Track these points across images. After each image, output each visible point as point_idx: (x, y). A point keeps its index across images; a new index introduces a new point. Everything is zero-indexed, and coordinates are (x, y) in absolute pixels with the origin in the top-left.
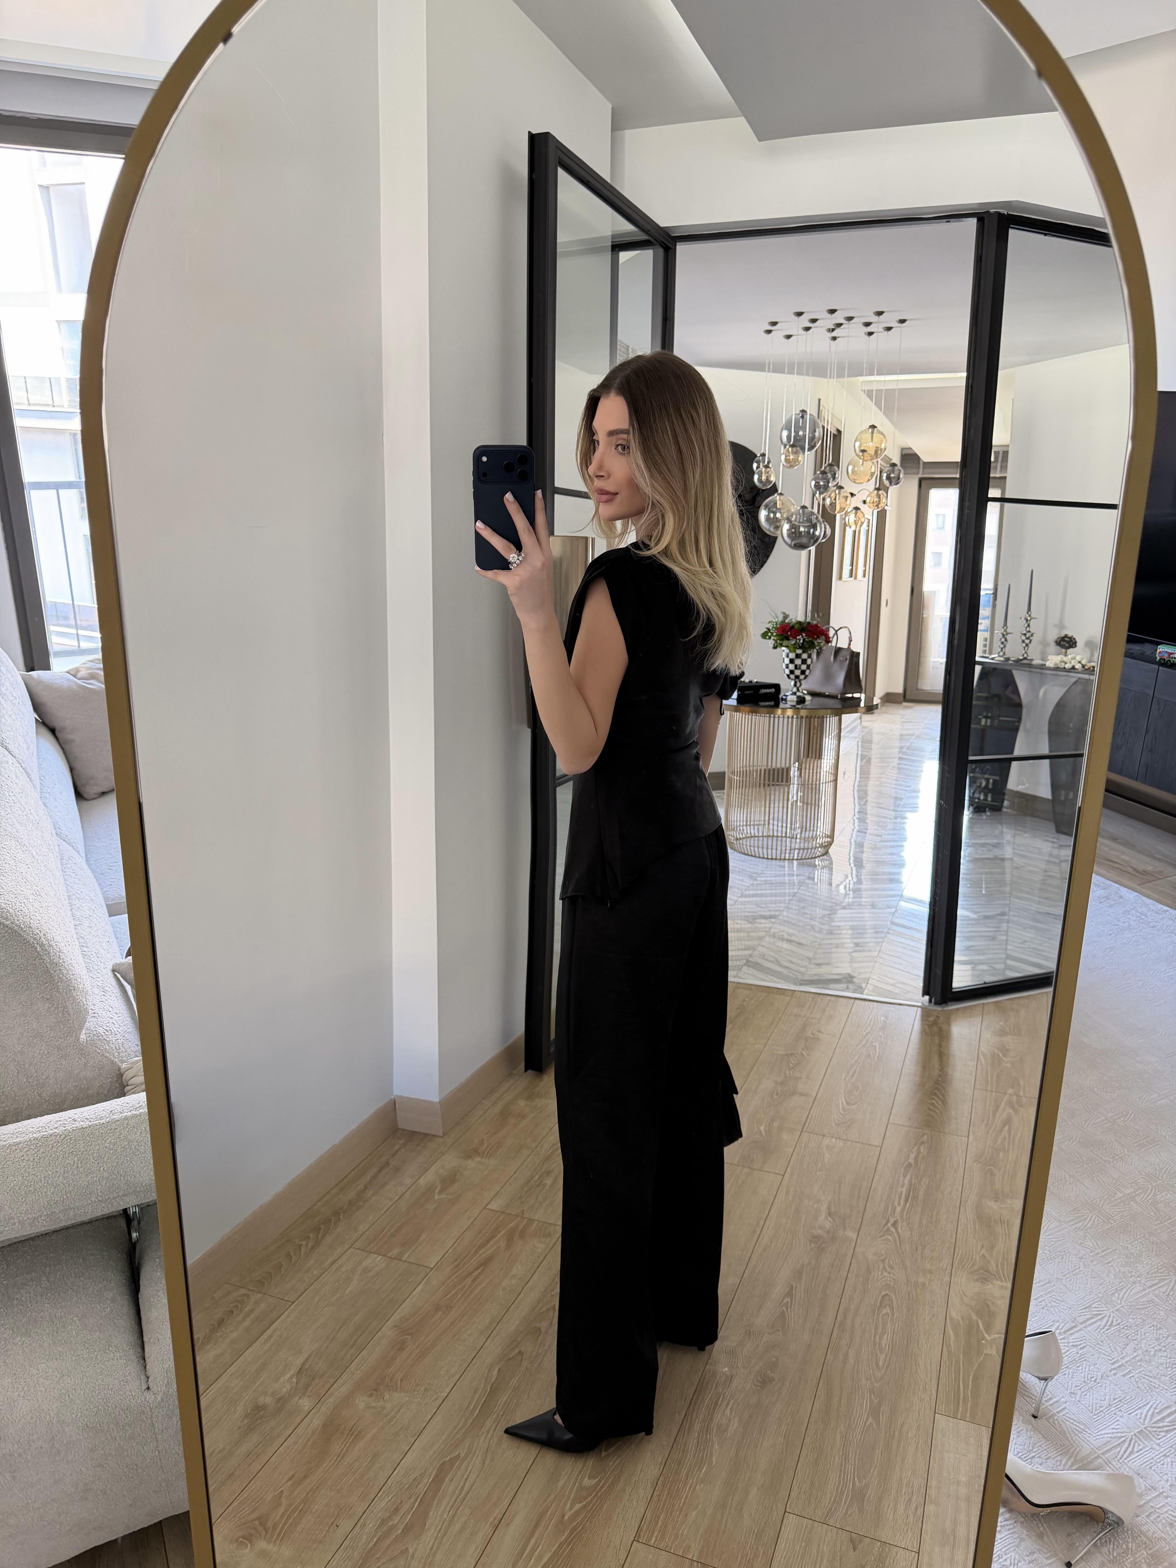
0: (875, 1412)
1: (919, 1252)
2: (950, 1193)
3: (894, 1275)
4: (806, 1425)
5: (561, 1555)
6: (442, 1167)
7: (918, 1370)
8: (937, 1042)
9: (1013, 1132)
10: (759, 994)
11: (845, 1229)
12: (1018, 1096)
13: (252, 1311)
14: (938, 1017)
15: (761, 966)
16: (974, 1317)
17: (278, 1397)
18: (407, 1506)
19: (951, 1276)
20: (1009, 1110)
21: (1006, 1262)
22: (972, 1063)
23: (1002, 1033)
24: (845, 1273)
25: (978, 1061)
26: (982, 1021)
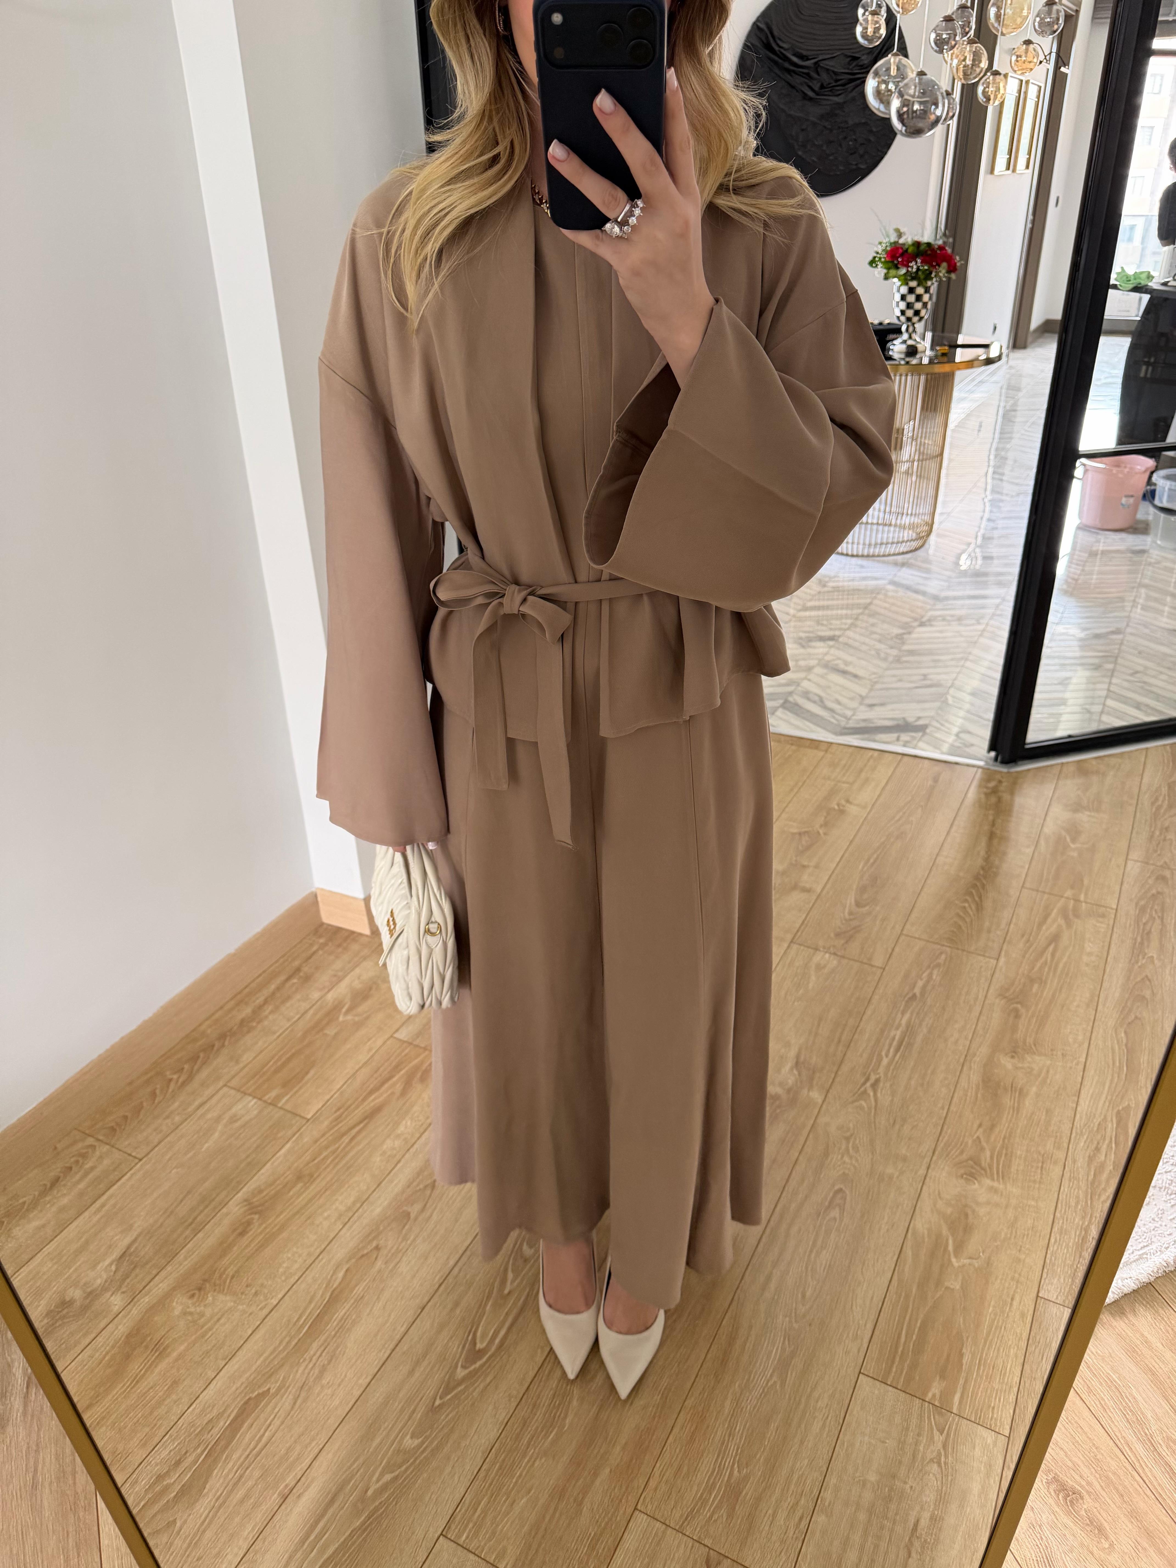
0: (784, 1365)
1: (897, 1128)
2: (956, 1042)
3: (857, 1160)
5: (350, 1548)
6: (359, 978)
7: (854, 1307)
8: (991, 818)
9: (1058, 954)
10: (788, 746)
11: (811, 1088)
12: (1077, 901)
13: (92, 1168)
14: (1000, 782)
15: (800, 707)
16: (945, 1231)
17: (89, 1290)
18: (190, 1459)
19: (928, 1168)
20: (1061, 921)
21: (1004, 1152)
22: (1029, 851)
23: (1077, 807)
24: (797, 1154)
25: (1036, 846)
26: (1055, 789)
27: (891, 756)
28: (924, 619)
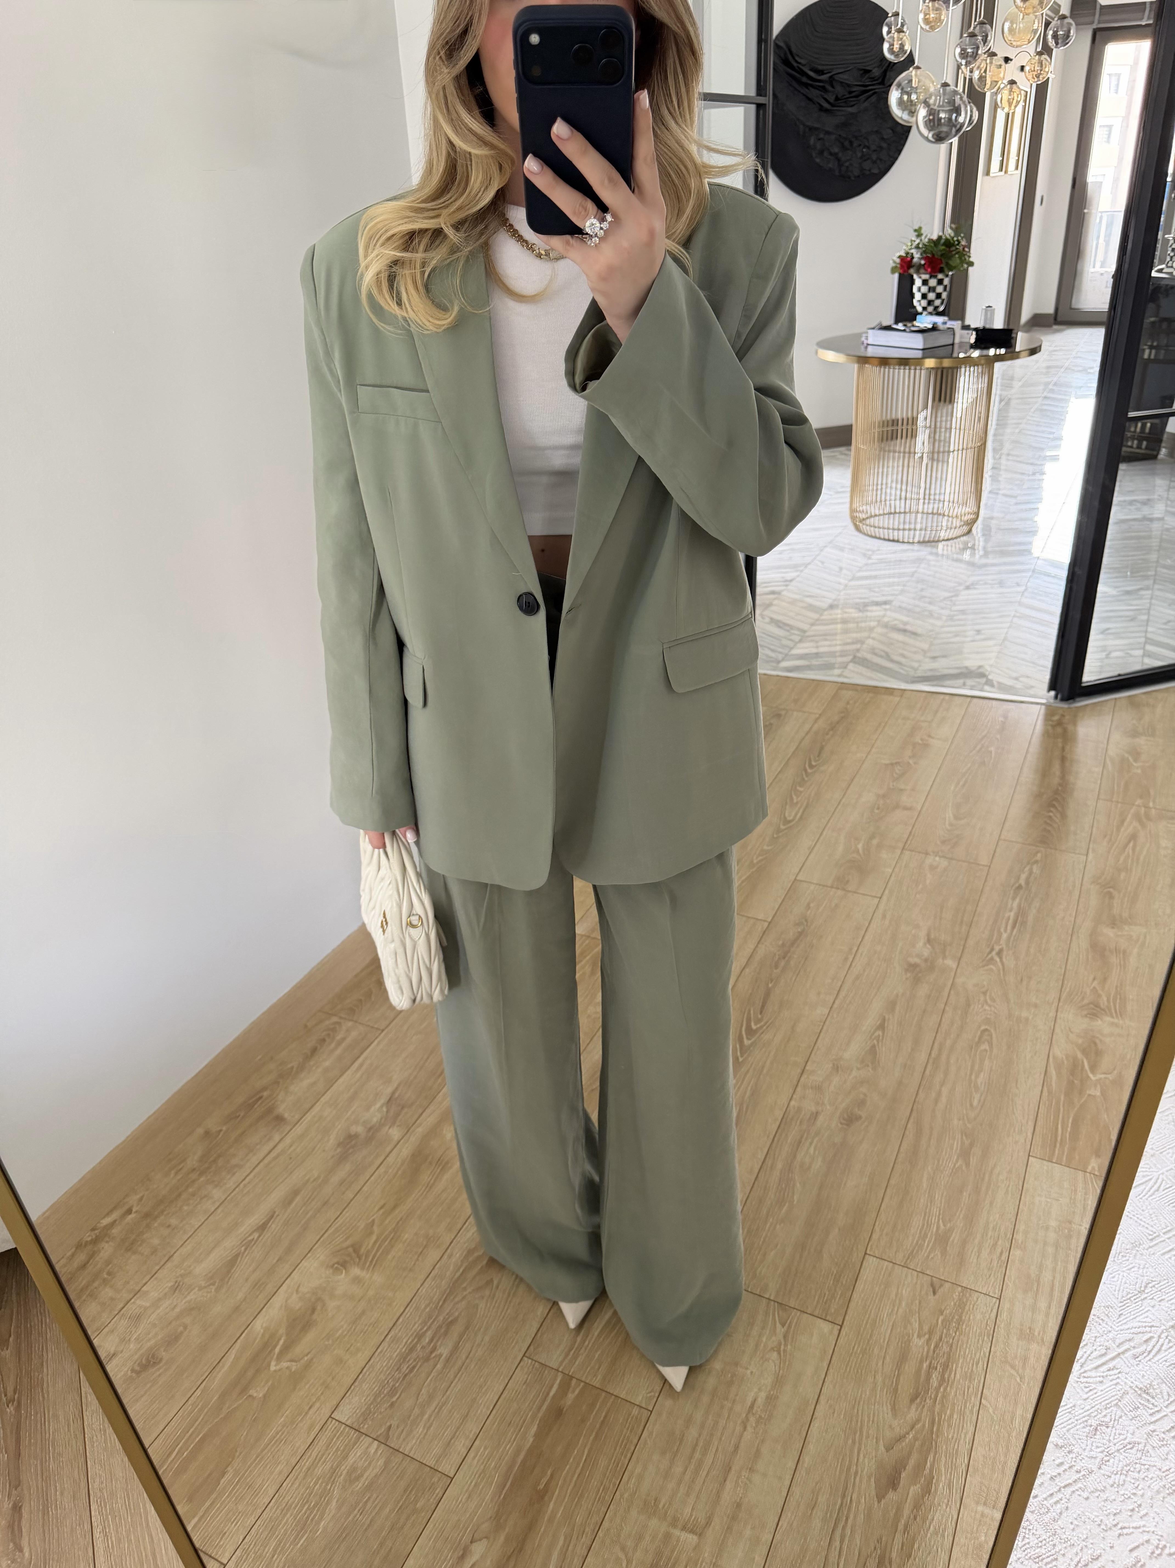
0: (965, 1154)
1: (1025, 983)
2: (1063, 918)
3: (995, 1008)
4: (892, 1165)
7: (1015, 1110)
8: (1060, 745)
9: (1138, 848)
10: (867, 693)
11: (944, 957)
12: (1147, 807)
13: (344, 1039)
14: (1063, 716)
15: (872, 660)
16: (1080, 1056)
17: (369, 1126)
19: (1057, 1011)
20: (1135, 824)
21: (1118, 997)
22: (1098, 770)
23: (1134, 733)
24: (943, 1006)
25: (1104, 767)
26: (1112, 719)
27: (962, 698)
28: (968, 584)
